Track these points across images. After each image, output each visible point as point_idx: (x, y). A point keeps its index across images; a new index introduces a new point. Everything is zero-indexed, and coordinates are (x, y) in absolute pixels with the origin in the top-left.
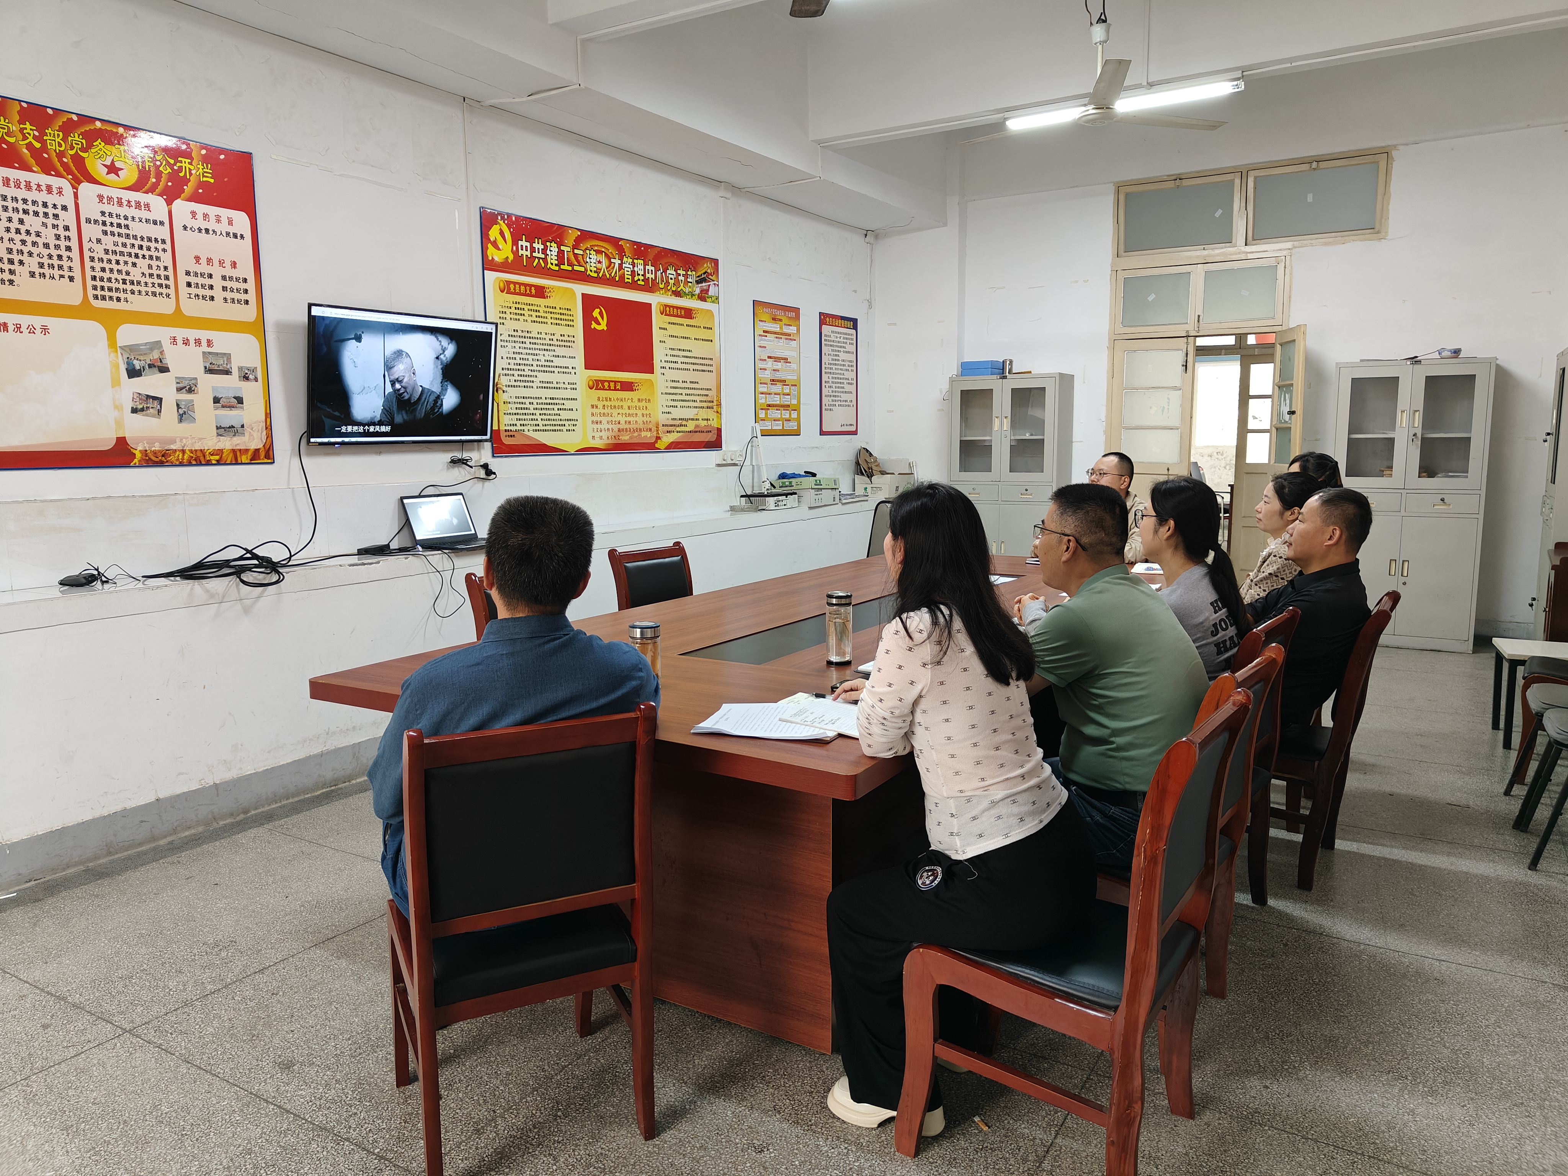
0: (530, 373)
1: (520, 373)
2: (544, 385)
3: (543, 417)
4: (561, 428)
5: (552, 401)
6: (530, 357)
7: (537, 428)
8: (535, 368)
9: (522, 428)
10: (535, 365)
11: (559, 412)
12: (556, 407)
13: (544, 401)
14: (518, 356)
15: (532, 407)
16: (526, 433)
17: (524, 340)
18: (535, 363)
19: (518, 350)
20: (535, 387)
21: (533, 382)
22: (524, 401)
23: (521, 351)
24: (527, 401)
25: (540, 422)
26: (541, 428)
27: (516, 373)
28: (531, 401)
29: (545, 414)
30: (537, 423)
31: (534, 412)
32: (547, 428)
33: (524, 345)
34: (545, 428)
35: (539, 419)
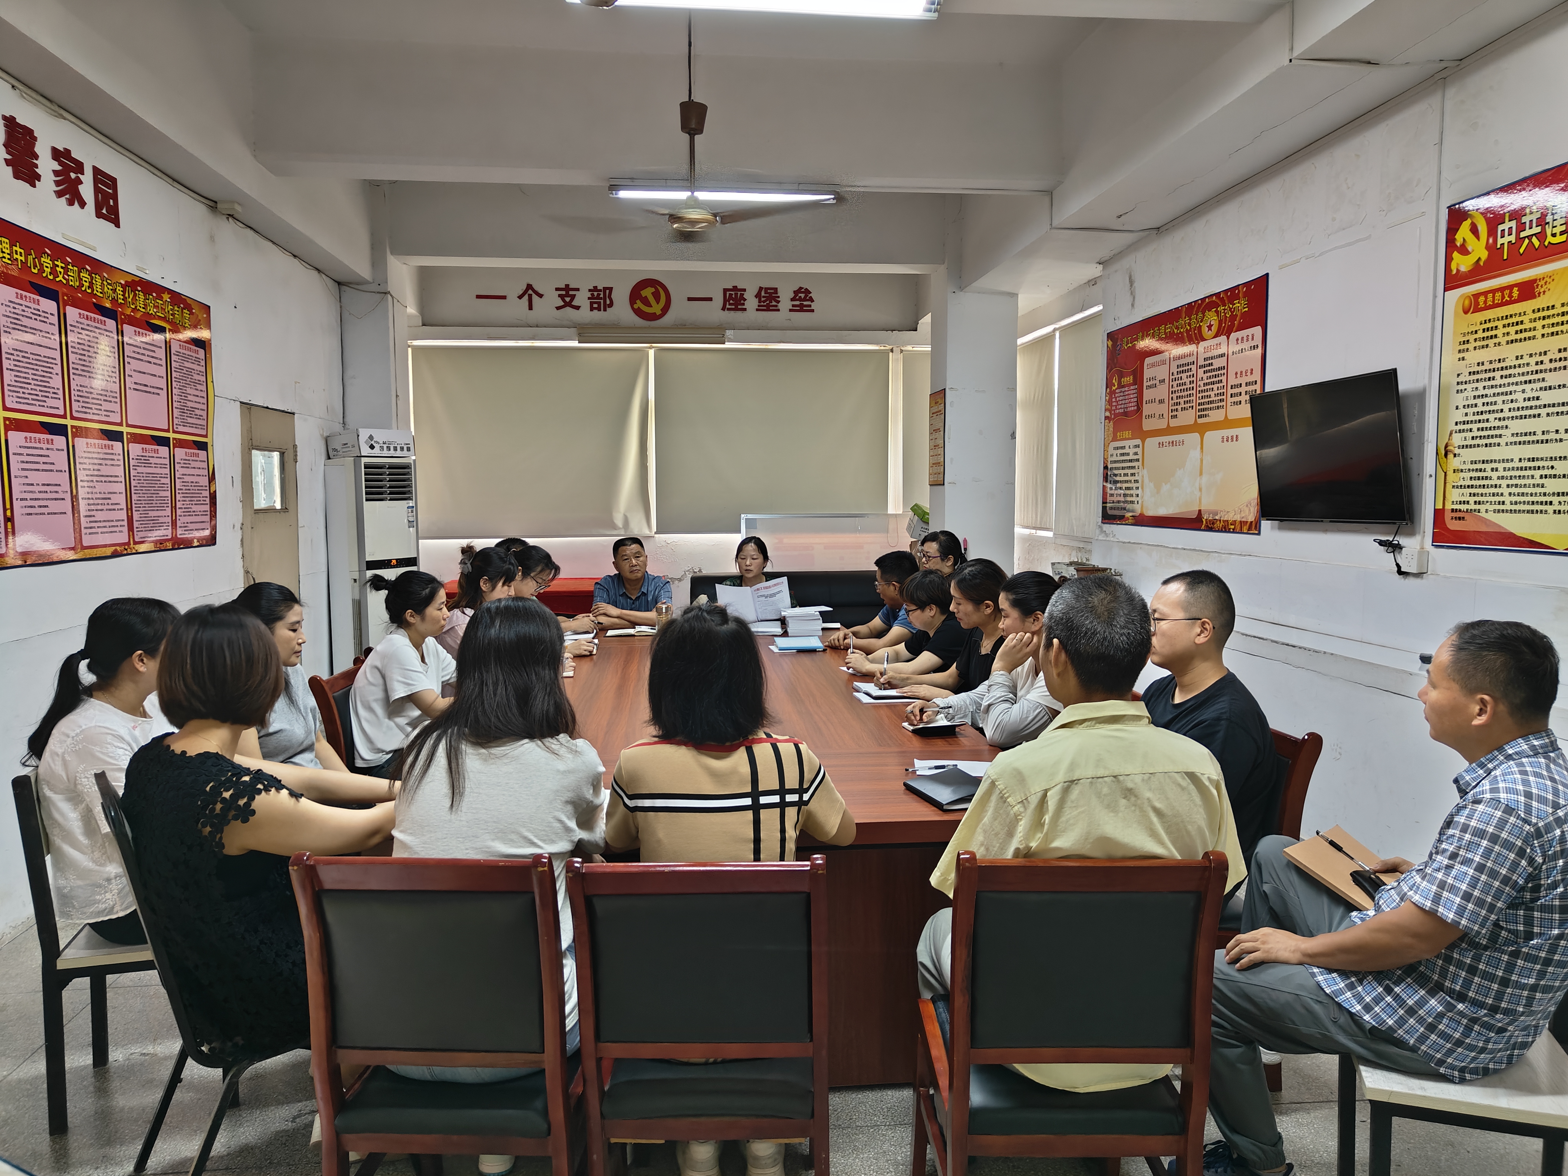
0: (1497, 423)
1: (1481, 425)
2: (1518, 439)
3: (1513, 490)
4: (1544, 508)
5: (1532, 464)
6: (1499, 399)
7: (1501, 507)
8: (1506, 414)
9: (1477, 507)
10: (1506, 409)
11: (1543, 481)
12: (1537, 473)
13: (1517, 464)
14: (1479, 402)
15: (1495, 475)
16: (1483, 514)
17: (1491, 375)
18: (1506, 407)
19: (1481, 392)
20: (1503, 443)
21: (1500, 436)
22: (1482, 466)
23: (1487, 392)
24: (1488, 467)
25: (1507, 499)
26: (1508, 507)
27: (1475, 427)
28: (1494, 465)
29: (1516, 486)
30: (1501, 499)
31: (1498, 482)
32: (1517, 507)
33: (1492, 383)
34: (1514, 507)
35: (1506, 493)
